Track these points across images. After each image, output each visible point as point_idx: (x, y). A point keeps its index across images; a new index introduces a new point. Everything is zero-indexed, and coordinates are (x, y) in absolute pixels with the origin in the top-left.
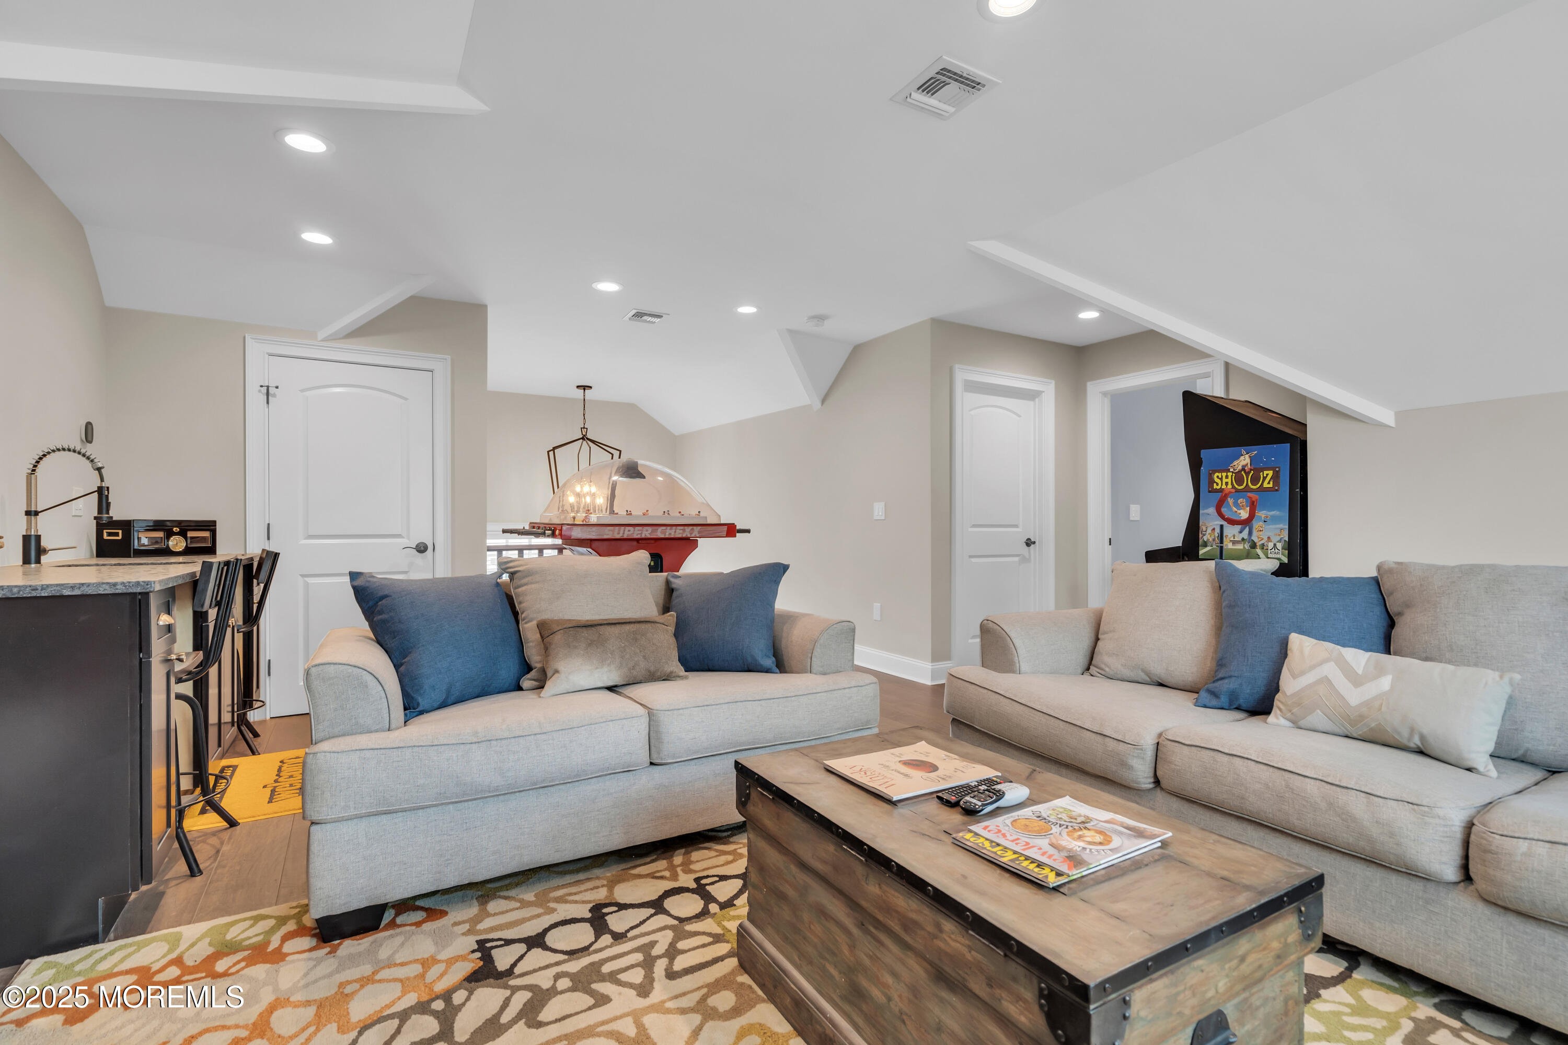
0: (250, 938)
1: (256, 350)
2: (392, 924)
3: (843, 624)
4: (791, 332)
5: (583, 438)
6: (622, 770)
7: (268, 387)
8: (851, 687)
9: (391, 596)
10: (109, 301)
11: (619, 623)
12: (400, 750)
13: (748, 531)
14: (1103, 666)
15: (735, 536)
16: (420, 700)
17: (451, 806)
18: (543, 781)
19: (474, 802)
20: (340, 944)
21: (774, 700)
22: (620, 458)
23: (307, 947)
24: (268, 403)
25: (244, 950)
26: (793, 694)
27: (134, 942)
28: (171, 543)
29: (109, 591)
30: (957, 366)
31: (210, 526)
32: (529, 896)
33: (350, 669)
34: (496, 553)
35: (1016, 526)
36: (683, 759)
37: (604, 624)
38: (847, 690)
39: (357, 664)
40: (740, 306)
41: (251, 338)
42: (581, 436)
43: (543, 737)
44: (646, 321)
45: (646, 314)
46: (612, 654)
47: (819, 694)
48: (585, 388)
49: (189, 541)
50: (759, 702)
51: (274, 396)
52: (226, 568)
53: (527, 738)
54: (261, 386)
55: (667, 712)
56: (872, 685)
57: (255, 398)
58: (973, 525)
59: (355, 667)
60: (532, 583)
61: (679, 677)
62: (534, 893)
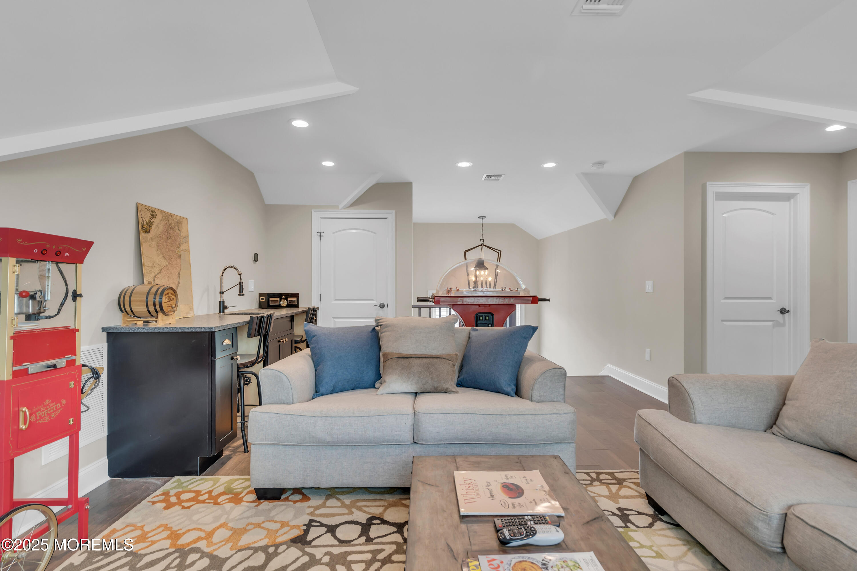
0: (238, 488)
1: (316, 215)
2: (287, 499)
3: (557, 370)
4: (584, 174)
5: (481, 245)
6: (395, 444)
7: (320, 233)
8: (552, 414)
9: (317, 336)
10: (267, 202)
11: (421, 357)
12: (286, 415)
13: (549, 300)
14: (783, 428)
15: (537, 304)
16: (321, 389)
17: (310, 447)
18: (352, 442)
19: (321, 447)
20: (263, 502)
21: (493, 416)
22: (466, 259)
23: (251, 500)
24: (320, 240)
25: (232, 494)
26: (507, 413)
27: (203, 478)
28: (281, 303)
29: (199, 330)
30: (708, 183)
31: (296, 295)
32: (347, 502)
33: (277, 373)
34: (418, 309)
35: (770, 298)
36: (432, 443)
37: (414, 357)
38: (548, 416)
39: (280, 371)
40: (545, 163)
41: (314, 212)
42: (481, 244)
43: (353, 419)
44: (493, 180)
45: (492, 176)
46: (413, 375)
47: (527, 416)
48: (482, 217)
49: (288, 302)
50: (483, 415)
51: (323, 236)
52: (269, 317)
53: (345, 418)
54: (318, 233)
55: (423, 414)
56: (569, 414)
57: (315, 237)
58: (726, 297)
59: (279, 371)
60: (387, 332)
61: (452, 391)
62: (351, 500)
